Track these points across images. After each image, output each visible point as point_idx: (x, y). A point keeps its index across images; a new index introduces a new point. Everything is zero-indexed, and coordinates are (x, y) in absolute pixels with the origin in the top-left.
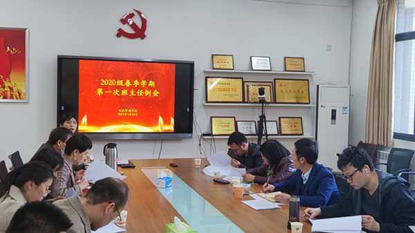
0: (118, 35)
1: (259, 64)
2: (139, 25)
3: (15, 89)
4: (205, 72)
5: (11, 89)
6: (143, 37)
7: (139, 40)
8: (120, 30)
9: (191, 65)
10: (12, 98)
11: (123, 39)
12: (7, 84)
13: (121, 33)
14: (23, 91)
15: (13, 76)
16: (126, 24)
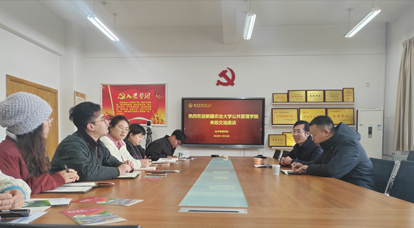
0: (218, 84)
2: (230, 77)
3: (160, 119)
5: (158, 118)
6: (233, 84)
7: (230, 86)
8: (218, 81)
9: (263, 100)
10: (158, 123)
11: (220, 86)
12: (156, 116)
13: (219, 83)
15: (159, 111)
16: (223, 78)
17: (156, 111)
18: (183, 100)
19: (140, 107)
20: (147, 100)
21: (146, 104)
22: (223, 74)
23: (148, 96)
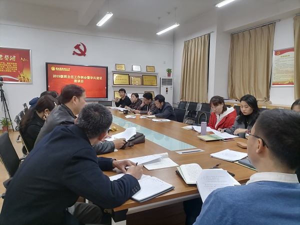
0: (73, 54)
1: (136, 68)
3: (26, 78)
4: (113, 71)
5: (24, 77)
6: (85, 55)
7: (83, 56)
8: (74, 52)
9: (107, 68)
10: (24, 81)
11: (75, 56)
13: (74, 53)
14: (30, 78)
15: (24, 71)
16: (77, 50)
17: (22, 71)
18: (47, 64)
19: (6, 67)
20: (12, 61)
21: (12, 65)
22: (77, 47)
23: (14, 58)
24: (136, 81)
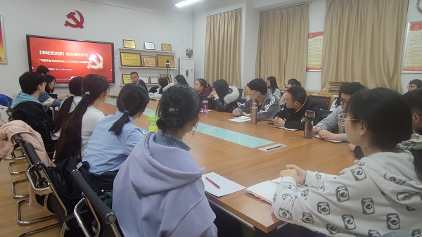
0: (66, 25)
1: (148, 46)
2: (79, 19)
4: (120, 49)
6: (82, 27)
7: (79, 29)
8: (67, 22)
9: (112, 45)
11: (69, 27)
13: (67, 24)
14: (3, 57)
16: (71, 19)
18: (28, 37)
22: (71, 16)
24: (150, 62)
